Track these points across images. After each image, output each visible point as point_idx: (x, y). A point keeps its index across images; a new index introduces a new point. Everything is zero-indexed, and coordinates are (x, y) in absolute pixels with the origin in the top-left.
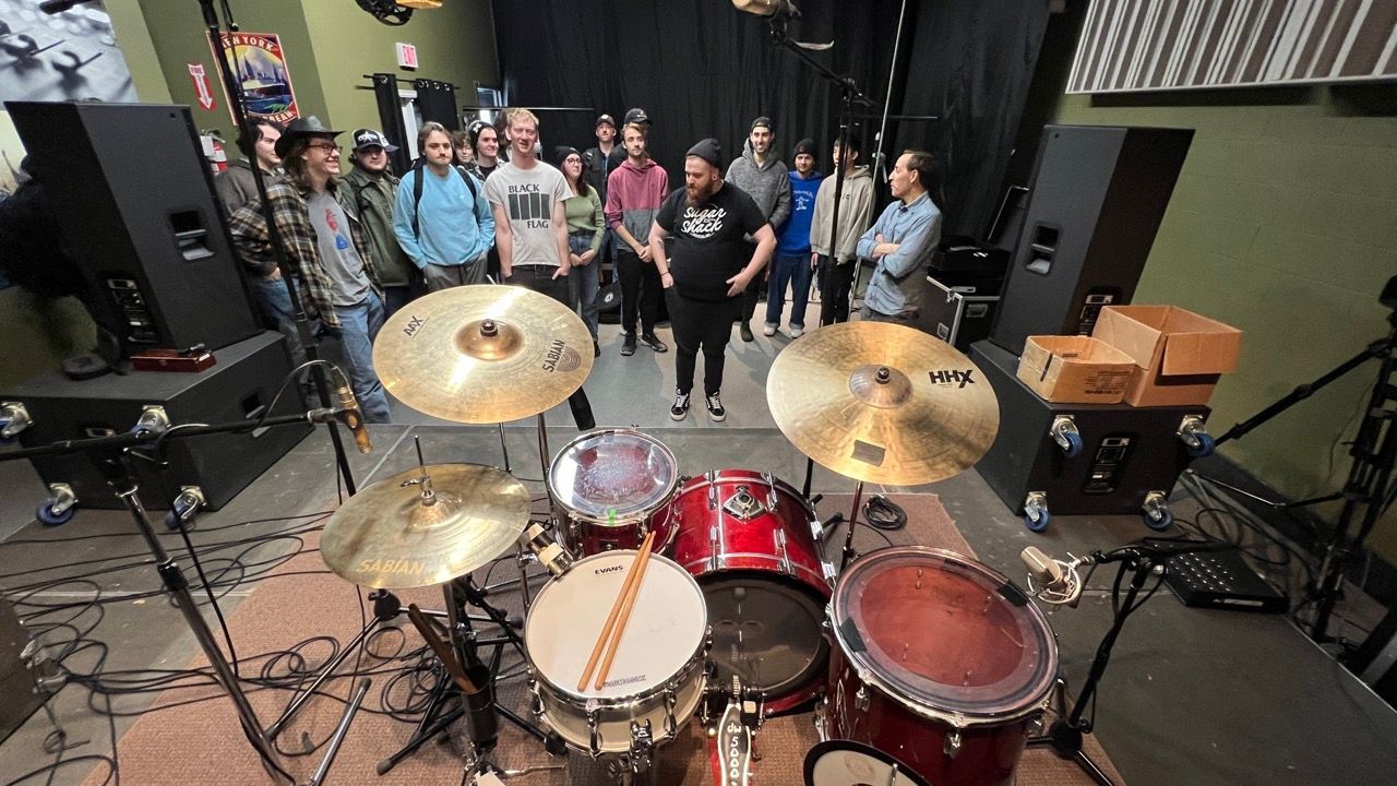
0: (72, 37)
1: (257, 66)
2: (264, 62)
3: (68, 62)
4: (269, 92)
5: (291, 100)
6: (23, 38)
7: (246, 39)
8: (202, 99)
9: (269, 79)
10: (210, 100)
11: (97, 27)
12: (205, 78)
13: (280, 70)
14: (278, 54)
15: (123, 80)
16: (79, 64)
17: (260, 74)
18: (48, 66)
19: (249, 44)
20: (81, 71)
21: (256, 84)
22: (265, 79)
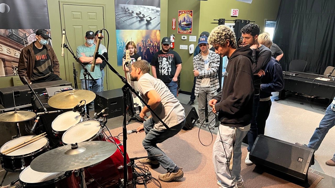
0: (152, 14)
1: (186, 18)
2: (188, 17)
3: (149, 19)
4: (186, 25)
5: (191, 27)
6: (143, 15)
7: (186, 12)
8: (173, 27)
9: (188, 21)
10: (175, 27)
11: (157, 11)
12: (175, 22)
13: (191, 19)
14: (191, 15)
15: (158, 23)
16: (151, 20)
17: (186, 21)
18: (145, 20)
19: (186, 13)
20: (151, 21)
21: (185, 23)
22: (187, 22)
